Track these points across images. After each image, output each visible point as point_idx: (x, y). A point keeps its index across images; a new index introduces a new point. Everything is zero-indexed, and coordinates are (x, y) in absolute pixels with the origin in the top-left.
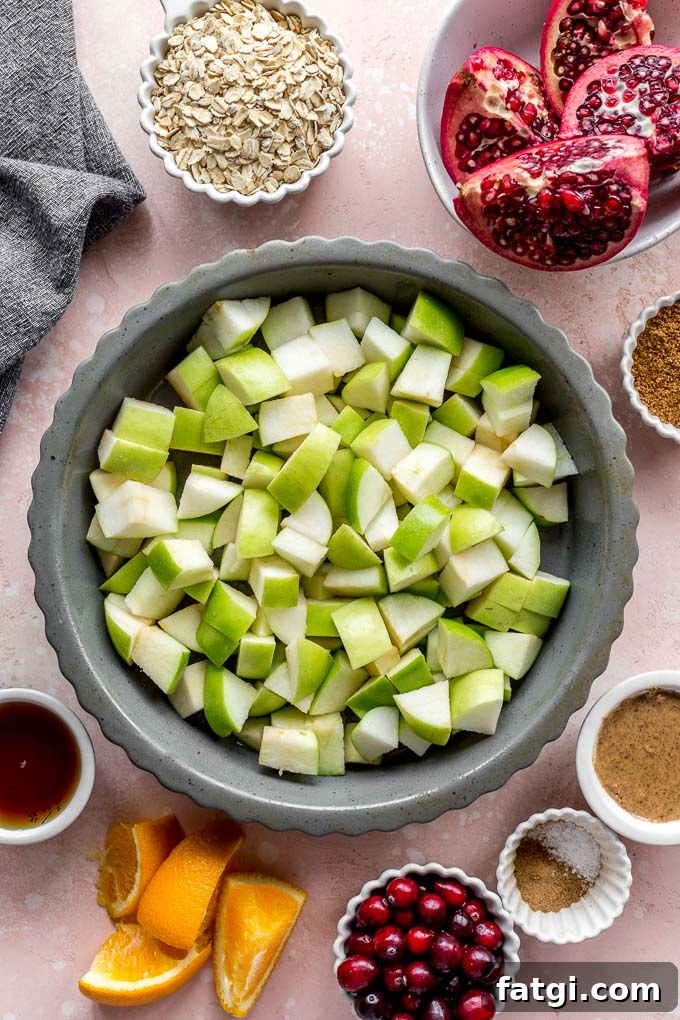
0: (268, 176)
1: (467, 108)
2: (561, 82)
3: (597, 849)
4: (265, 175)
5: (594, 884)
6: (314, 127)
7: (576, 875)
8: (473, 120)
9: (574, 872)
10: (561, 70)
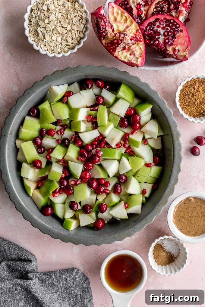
0: (65, 47)
2: (153, 13)
3: (178, 248)
4: (64, 47)
5: (177, 258)
6: (78, 32)
7: (172, 255)
9: (171, 254)
10: (155, 10)
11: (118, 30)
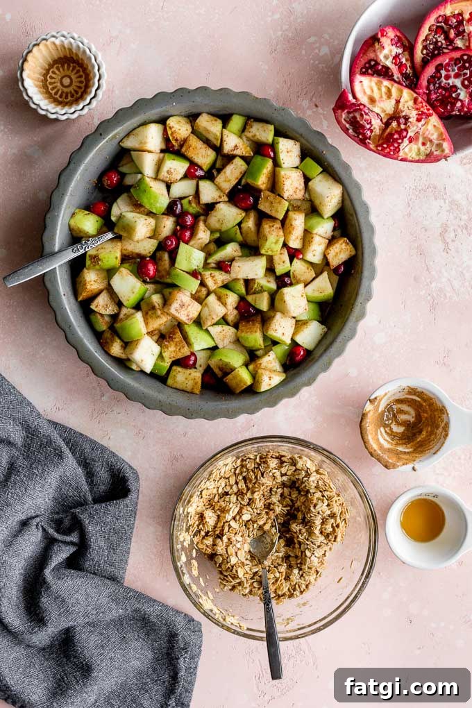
1: (372, 55)
2: (423, 58)
8: (373, 63)
10: (425, 52)
11: (386, 114)
